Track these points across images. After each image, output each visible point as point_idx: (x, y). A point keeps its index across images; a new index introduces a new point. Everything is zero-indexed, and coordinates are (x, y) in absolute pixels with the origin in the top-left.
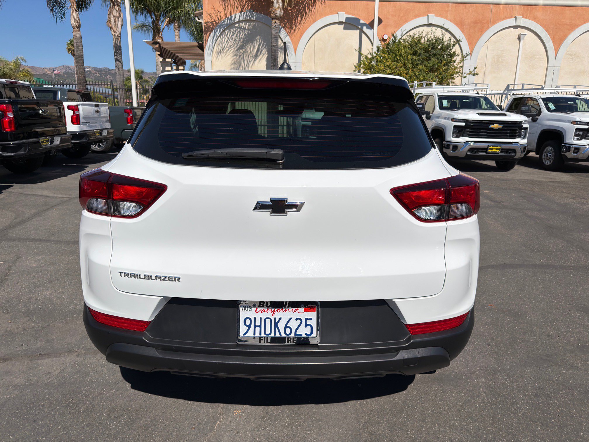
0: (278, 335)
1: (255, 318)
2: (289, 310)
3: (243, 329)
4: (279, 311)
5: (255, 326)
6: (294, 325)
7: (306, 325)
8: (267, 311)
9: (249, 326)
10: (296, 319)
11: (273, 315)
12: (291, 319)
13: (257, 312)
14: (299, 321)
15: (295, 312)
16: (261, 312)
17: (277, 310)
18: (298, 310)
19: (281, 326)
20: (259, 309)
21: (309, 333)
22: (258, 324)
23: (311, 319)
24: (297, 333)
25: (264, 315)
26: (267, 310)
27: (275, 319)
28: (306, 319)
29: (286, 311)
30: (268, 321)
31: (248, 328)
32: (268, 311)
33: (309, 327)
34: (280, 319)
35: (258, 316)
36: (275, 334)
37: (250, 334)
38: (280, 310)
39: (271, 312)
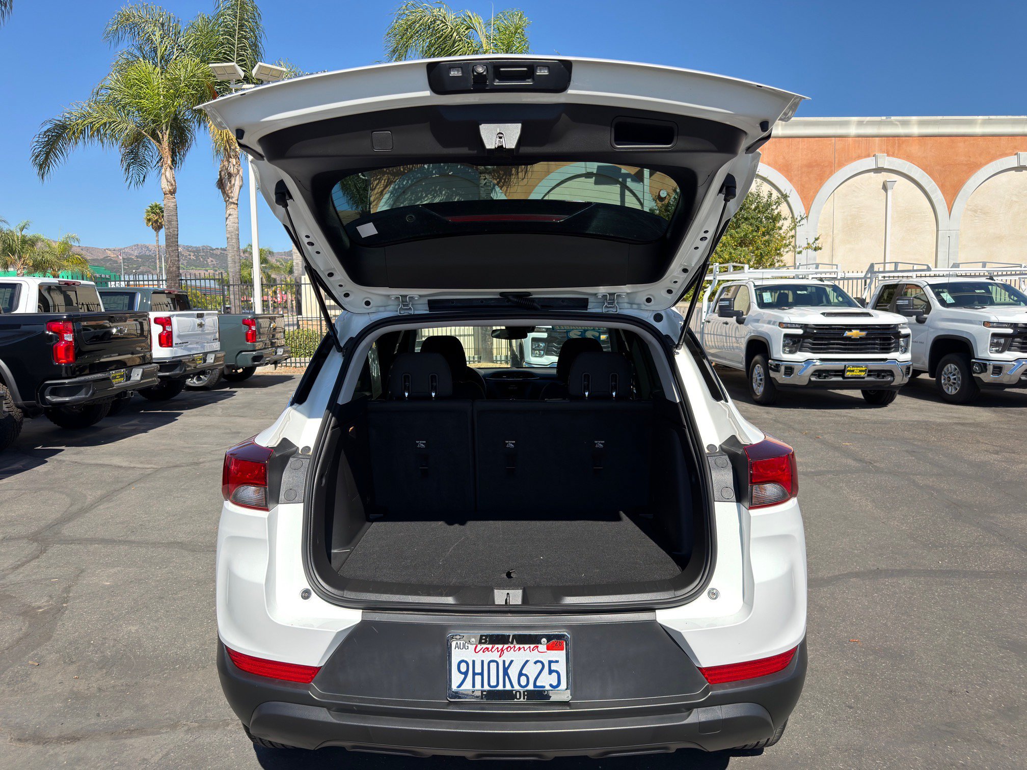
0: (508, 687)
1: (474, 662)
2: (524, 647)
3: (456, 679)
4: (509, 649)
5: (474, 674)
6: (532, 671)
7: (551, 672)
8: (491, 650)
9: (466, 674)
10: (536, 663)
11: (500, 657)
12: (527, 661)
13: (477, 651)
14: (539, 666)
15: (533, 650)
16: (483, 652)
17: (507, 648)
18: (537, 647)
19: (513, 672)
20: (479, 647)
21: (555, 684)
22: (478, 670)
23: (557, 662)
24: (538, 684)
25: (487, 657)
26: (492, 648)
27: (504, 662)
28: (550, 662)
29: (520, 649)
30: (493, 666)
31: (463, 676)
32: (493, 650)
33: (555, 675)
34: (512, 661)
35: (479, 658)
36: (504, 686)
37: (467, 686)
38: (511, 649)
39: (498, 652)
